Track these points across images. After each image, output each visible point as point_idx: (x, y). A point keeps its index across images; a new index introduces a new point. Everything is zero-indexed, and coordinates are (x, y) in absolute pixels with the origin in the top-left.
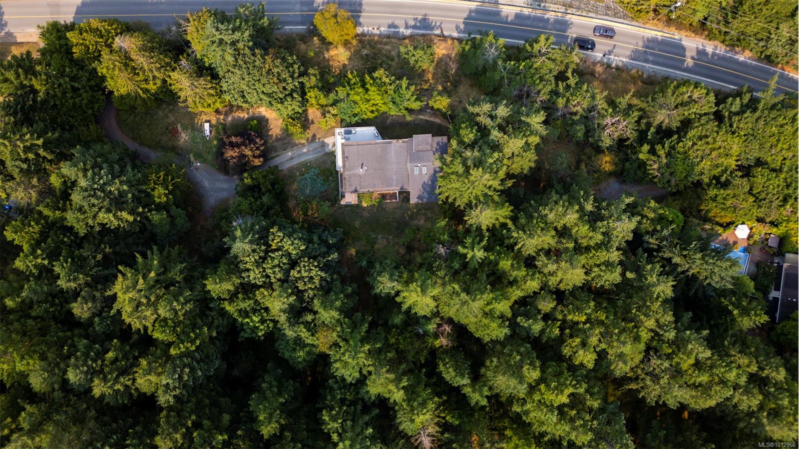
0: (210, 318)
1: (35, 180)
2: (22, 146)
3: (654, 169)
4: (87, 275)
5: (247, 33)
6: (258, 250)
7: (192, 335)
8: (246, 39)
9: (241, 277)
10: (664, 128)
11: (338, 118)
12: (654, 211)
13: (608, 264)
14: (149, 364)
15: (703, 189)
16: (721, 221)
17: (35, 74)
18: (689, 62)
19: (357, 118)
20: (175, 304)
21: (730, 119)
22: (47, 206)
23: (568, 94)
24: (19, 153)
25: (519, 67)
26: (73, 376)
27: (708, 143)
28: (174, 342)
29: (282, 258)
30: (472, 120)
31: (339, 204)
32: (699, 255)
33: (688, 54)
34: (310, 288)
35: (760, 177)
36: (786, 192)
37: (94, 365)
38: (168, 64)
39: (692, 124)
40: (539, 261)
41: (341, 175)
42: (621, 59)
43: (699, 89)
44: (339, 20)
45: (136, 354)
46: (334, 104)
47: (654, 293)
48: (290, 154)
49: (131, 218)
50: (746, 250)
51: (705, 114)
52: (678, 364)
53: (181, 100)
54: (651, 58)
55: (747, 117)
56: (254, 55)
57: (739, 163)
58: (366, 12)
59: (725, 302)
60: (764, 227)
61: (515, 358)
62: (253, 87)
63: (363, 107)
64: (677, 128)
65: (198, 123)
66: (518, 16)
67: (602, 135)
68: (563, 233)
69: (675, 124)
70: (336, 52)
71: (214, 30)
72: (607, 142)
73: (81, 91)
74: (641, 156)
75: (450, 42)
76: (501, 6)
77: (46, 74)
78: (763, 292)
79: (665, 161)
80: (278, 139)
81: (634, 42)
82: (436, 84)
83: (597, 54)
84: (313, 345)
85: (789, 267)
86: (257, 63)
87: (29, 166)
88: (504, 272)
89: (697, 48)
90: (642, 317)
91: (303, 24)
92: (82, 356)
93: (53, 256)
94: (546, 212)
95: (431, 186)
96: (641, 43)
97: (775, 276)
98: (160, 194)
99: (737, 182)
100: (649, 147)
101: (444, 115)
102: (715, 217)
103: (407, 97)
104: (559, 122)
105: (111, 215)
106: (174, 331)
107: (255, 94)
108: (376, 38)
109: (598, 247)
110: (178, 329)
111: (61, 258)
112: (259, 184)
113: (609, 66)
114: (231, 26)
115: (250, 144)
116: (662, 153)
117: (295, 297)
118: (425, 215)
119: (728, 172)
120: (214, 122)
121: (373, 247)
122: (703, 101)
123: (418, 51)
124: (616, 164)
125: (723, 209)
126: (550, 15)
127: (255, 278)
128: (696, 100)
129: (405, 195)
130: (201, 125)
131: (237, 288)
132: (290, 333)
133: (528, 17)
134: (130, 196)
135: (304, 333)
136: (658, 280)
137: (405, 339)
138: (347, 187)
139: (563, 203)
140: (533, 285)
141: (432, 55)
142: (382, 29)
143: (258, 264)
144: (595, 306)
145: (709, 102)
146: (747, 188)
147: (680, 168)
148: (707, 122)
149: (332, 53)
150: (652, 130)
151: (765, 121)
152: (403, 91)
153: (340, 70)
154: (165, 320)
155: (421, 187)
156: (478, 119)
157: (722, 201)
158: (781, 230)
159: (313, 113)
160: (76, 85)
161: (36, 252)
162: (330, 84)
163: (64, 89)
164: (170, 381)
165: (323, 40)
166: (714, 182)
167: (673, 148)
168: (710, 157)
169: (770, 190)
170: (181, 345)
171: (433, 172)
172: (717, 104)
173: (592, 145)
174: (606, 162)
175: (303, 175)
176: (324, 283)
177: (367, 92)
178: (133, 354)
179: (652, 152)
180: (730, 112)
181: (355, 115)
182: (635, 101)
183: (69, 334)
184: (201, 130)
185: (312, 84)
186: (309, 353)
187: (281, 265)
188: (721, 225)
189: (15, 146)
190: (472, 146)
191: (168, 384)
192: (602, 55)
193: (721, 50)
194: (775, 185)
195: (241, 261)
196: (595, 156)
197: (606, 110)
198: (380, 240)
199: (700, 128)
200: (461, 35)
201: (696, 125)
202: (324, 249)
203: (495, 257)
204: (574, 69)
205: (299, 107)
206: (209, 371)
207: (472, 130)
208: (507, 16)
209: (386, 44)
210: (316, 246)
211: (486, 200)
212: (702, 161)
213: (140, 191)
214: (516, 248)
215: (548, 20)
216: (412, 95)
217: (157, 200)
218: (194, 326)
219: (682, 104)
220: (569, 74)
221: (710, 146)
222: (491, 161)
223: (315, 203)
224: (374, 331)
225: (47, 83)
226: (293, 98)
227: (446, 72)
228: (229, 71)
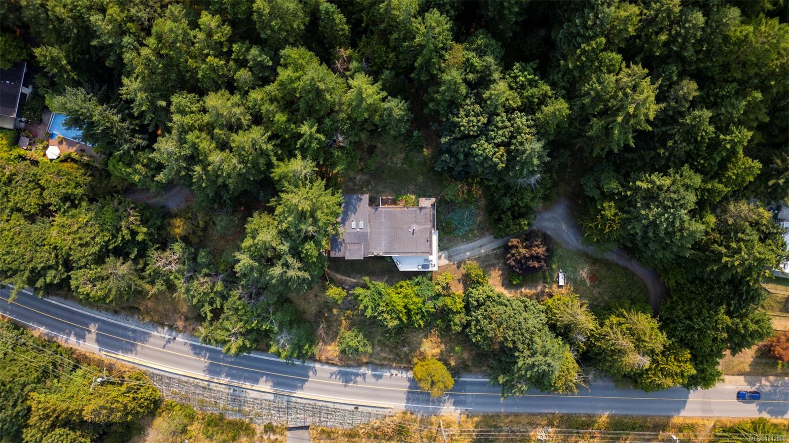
0: (566, 79)
1: (730, 222)
2: (743, 254)
3: (134, 216)
4: (683, 124)
5: (520, 363)
6: (517, 144)
7: (584, 59)
8: (521, 359)
9: (535, 121)
10: (121, 258)
11: (434, 282)
12: (135, 170)
13: (183, 112)
14: (626, 30)
15: (88, 196)
16: (72, 164)
17: (728, 329)
18: (93, 328)
19: (417, 280)
20: (599, 88)
21: (57, 263)
22: (720, 193)
23: (212, 295)
24: (746, 248)
25: (257, 323)
26: (698, 18)
27: (80, 239)
28: (602, 51)
29: (495, 136)
30: (306, 265)
31: (437, 198)
32: (95, 118)
33: (94, 336)
34: (468, 105)
35: (32, 204)
36: (9, 189)
37: (678, 29)
38: (597, 340)
39: (94, 259)
40: (249, 120)
41: (434, 227)
42: (159, 335)
43: (85, 293)
44: (430, 380)
45: (638, 41)
46: (438, 296)
47: (140, 82)
48: (483, 251)
49: (638, 183)
50: (51, 136)
51: (80, 268)
52: (122, 11)
53: (585, 306)
54: (130, 334)
55: (40, 263)
56: (514, 342)
57: (51, 219)
58: (402, 391)
59: (74, 75)
60: (32, 156)
61: (277, 24)
62: (516, 312)
63: (410, 291)
64: (109, 256)
65: (570, 285)
66: (256, 381)
67: (181, 254)
68: (223, 146)
69: (110, 260)
70: (434, 351)
71: (553, 363)
72: (178, 247)
73: (683, 316)
74: (145, 230)
75: (323, 358)
76: (271, 391)
77: (718, 329)
78: (37, 94)
79: (123, 223)
80: (494, 265)
81: (144, 350)
82: (339, 315)
83: (181, 340)
84: (467, 50)
85: (11, 114)
86: (511, 333)
87: (736, 236)
88: (282, 111)
89: (84, 341)
90: (153, 58)
91: (465, 382)
92: (690, 39)
93: (715, 144)
94: (239, 166)
95: (348, 209)
96: (139, 348)
97: (25, 108)
98: (610, 210)
99: (54, 199)
100: (137, 238)
101: (332, 281)
102: (79, 169)
103: (367, 299)
104: (222, 267)
105: (658, 183)
106: (601, 62)
107: (514, 305)
108: (394, 365)
109: (191, 128)
110: (597, 64)
111: (707, 141)
112: (513, 219)
113: (171, 327)
114: (535, 370)
115: (521, 259)
116: (125, 231)
117: (484, 96)
118: (355, 184)
119: (62, 210)
120: (555, 286)
121: (407, 155)
122: (82, 280)
123: (354, 345)
124: (170, 224)
125: (69, 174)
126: (224, 380)
127: (522, 117)
128: (88, 283)
129: (373, 202)
130: (567, 284)
131: (539, 109)
132: (490, 59)
133: (246, 379)
134: (639, 205)
135: (477, 62)
136: (136, 95)
137: (380, 57)
138: (428, 212)
139: (222, 173)
140: (256, 95)
141: (341, 343)
142: (388, 374)
143: (518, 131)
144: (197, 73)
145: (76, 279)
146: (45, 193)
147: (108, 216)
148: (79, 260)
149: (438, 351)
150: (132, 256)
151: (23, 259)
152: (371, 304)
153: (431, 332)
154: (609, 72)
155: (358, 209)
156: (300, 265)
157: (70, 182)
158: (15, 152)
159: (458, 290)
160: (688, 322)
161: (731, 146)
162: (440, 318)
163: (700, 317)
164: (606, 10)
165: (446, 363)
166: (77, 202)
167: (114, 236)
168: (79, 225)
169: (24, 190)
170: (594, 46)
171: (346, 223)
172: (69, 277)
173: (192, 246)
174: (179, 227)
175: (470, 230)
176: (455, 111)
177: (406, 305)
178: (641, 41)
179: (134, 234)
180: (56, 270)
181: (418, 284)
182: (147, 287)
183: (702, 65)
184: (567, 279)
185: (458, 316)
186: (472, 43)
187: (495, 129)
188: (73, 160)
189: (749, 254)
190: (307, 238)
191: (608, 7)
192: (177, 339)
193: (61, 339)
194: (18, 195)
195: (534, 135)
196: (189, 233)
197: (176, 278)
198: (399, 161)
199: (87, 253)
200: (312, 365)
201: (90, 258)
202: (454, 147)
203: (290, 126)
204: (205, 322)
205: (471, 293)
206: (569, 27)
207: (306, 253)
208: (266, 381)
209: (385, 358)
210: (462, 149)
211: (297, 182)
212: (87, 221)
213: (628, 212)
214: (269, 133)
215: (227, 376)
216: (362, 300)
217: (612, 204)
218: (582, 68)
219: (102, 279)
220: (209, 315)
221: (78, 236)
222: (290, 219)
223: (460, 199)
224: (409, 62)
225: (716, 321)
226: (477, 301)
227: (329, 327)
228: (539, 330)
